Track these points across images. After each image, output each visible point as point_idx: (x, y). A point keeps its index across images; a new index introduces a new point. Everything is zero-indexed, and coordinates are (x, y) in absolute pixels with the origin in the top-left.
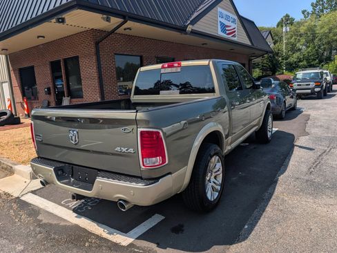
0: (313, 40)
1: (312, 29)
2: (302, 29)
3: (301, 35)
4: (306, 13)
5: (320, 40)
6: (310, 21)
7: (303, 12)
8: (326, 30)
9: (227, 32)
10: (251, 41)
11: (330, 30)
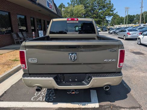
0: (73, 15)
1: (72, 11)
2: (69, 10)
3: (68, 13)
4: (69, 4)
5: (75, 15)
6: (71, 8)
7: (68, 3)
8: (76, 12)
9: (50, 7)
10: (57, 12)
11: (78, 12)
